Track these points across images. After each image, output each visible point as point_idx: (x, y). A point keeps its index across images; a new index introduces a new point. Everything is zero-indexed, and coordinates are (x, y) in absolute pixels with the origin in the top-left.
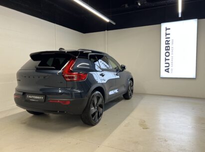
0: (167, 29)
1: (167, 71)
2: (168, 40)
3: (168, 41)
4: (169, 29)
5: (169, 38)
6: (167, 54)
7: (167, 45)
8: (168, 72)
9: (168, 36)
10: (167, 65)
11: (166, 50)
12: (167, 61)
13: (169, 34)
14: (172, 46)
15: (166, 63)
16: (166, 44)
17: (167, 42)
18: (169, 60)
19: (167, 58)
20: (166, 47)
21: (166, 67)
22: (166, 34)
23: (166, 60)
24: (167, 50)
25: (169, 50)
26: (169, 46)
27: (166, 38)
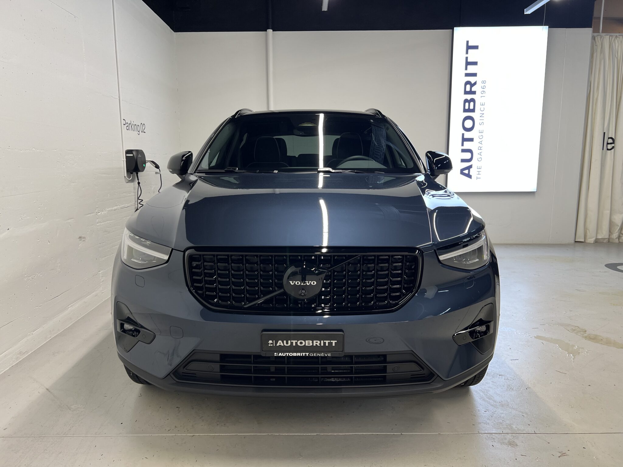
0: (469, 47)
1: (466, 172)
2: (472, 79)
3: (472, 85)
4: (476, 47)
5: (475, 75)
6: (468, 124)
7: (469, 97)
8: (469, 176)
9: (471, 69)
10: (467, 156)
11: (465, 111)
12: (467, 145)
13: (475, 63)
14: (483, 100)
15: (463, 151)
16: (466, 93)
17: (468, 88)
18: (471, 140)
19: (468, 135)
20: (466, 101)
21: (463, 161)
22: (468, 63)
23: (464, 140)
24: (469, 110)
25: (473, 111)
26: (473, 100)
27: (467, 75)
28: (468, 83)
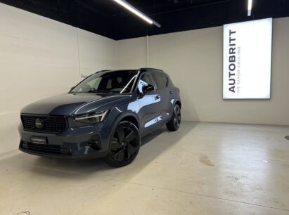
0: (231, 33)
1: (232, 90)
2: (233, 47)
3: (233, 49)
4: (235, 32)
5: (234, 45)
6: (232, 67)
7: (232, 55)
9: (232, 42)
10: (232, 82)
11: (230, 61)
12: (232, 77)
13: (235, 39)
14: (239, 56)
15: (230, 80)
16: (230, 53)
17: (231, 51)
18: (234, 74)
19: (232, 72)
20: (230, 57)
21: (230, 84)
22: (231, 40)
23: (230, 75)
24: (232, 61)
25: (234, 61)
26: (234, 56)
27: (230, 45)
28: (231, 49)
